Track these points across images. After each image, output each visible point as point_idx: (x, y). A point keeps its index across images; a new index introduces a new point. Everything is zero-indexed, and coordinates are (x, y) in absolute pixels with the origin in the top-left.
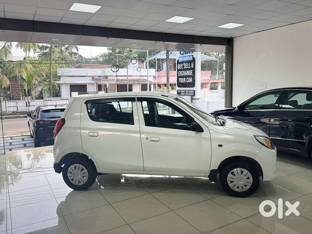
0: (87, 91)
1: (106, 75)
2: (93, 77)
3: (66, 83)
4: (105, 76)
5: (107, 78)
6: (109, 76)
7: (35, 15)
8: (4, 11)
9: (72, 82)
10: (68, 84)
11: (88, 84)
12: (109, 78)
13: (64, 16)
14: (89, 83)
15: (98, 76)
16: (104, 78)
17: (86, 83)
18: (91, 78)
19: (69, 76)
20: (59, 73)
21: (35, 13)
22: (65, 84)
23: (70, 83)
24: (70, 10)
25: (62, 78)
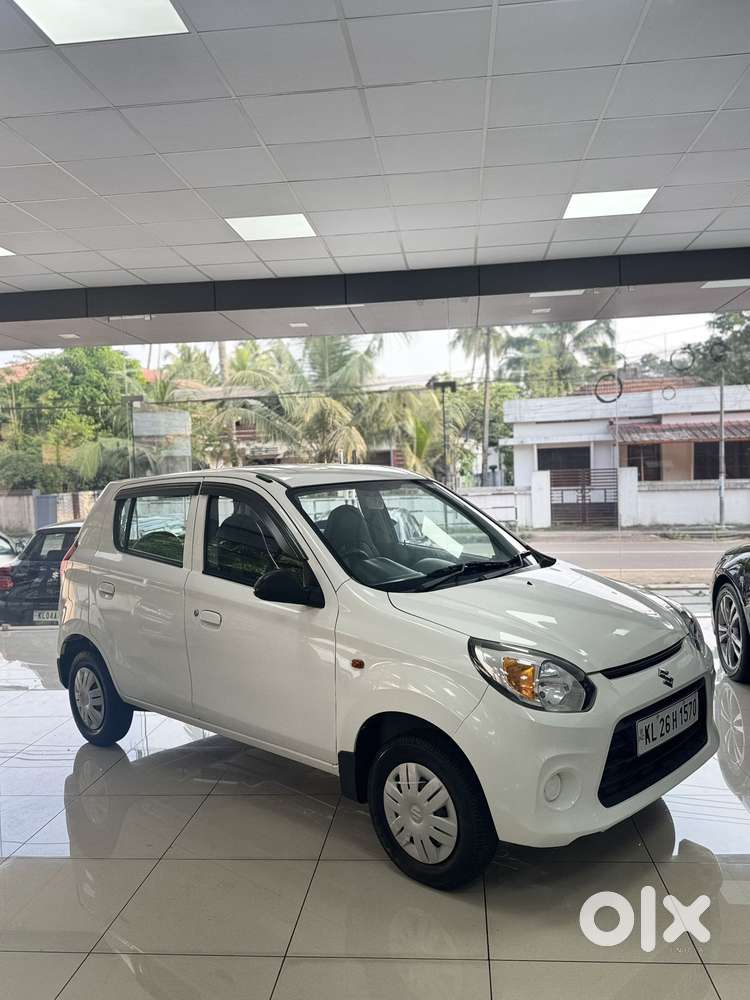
0: (589, 467)
1: (656, 412)
2: (611, 423)
3: (525, 443)
4: (654, 417)
5: (659, 422)
6: (667, 415)
7: (476, 248)
8: (403, 252)
9: (543, 441)
10: (532, 445)
11: (592, 446)
12: (665, 421)
13: (552, 238)
14: (597, 443)
15: (630, 418)
16: (646, 424)
17: (585, 442)
18: (604, 426)
19: (537, 423)
20: (508, 415)
21: (476, 244)
22: (523, 447)
23: (538, 445)
24: (565, 217)
25: (515, 428)
